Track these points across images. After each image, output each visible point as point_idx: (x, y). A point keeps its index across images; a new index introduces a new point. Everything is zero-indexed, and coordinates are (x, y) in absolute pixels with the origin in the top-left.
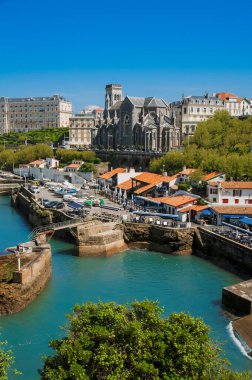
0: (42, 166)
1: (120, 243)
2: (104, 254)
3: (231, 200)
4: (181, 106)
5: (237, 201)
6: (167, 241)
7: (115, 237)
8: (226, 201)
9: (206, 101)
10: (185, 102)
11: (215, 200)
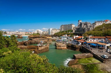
0: (64, 36)
1: (66, 47)
2: (61, 49)
3: (92, 40)
4: (94, 24)
5: (94, 41)
6: (74, 47)
7: (64, 46)
8: (91, 41)
9: (101, 22)
10: (95, 23)
11: (89, 40)
